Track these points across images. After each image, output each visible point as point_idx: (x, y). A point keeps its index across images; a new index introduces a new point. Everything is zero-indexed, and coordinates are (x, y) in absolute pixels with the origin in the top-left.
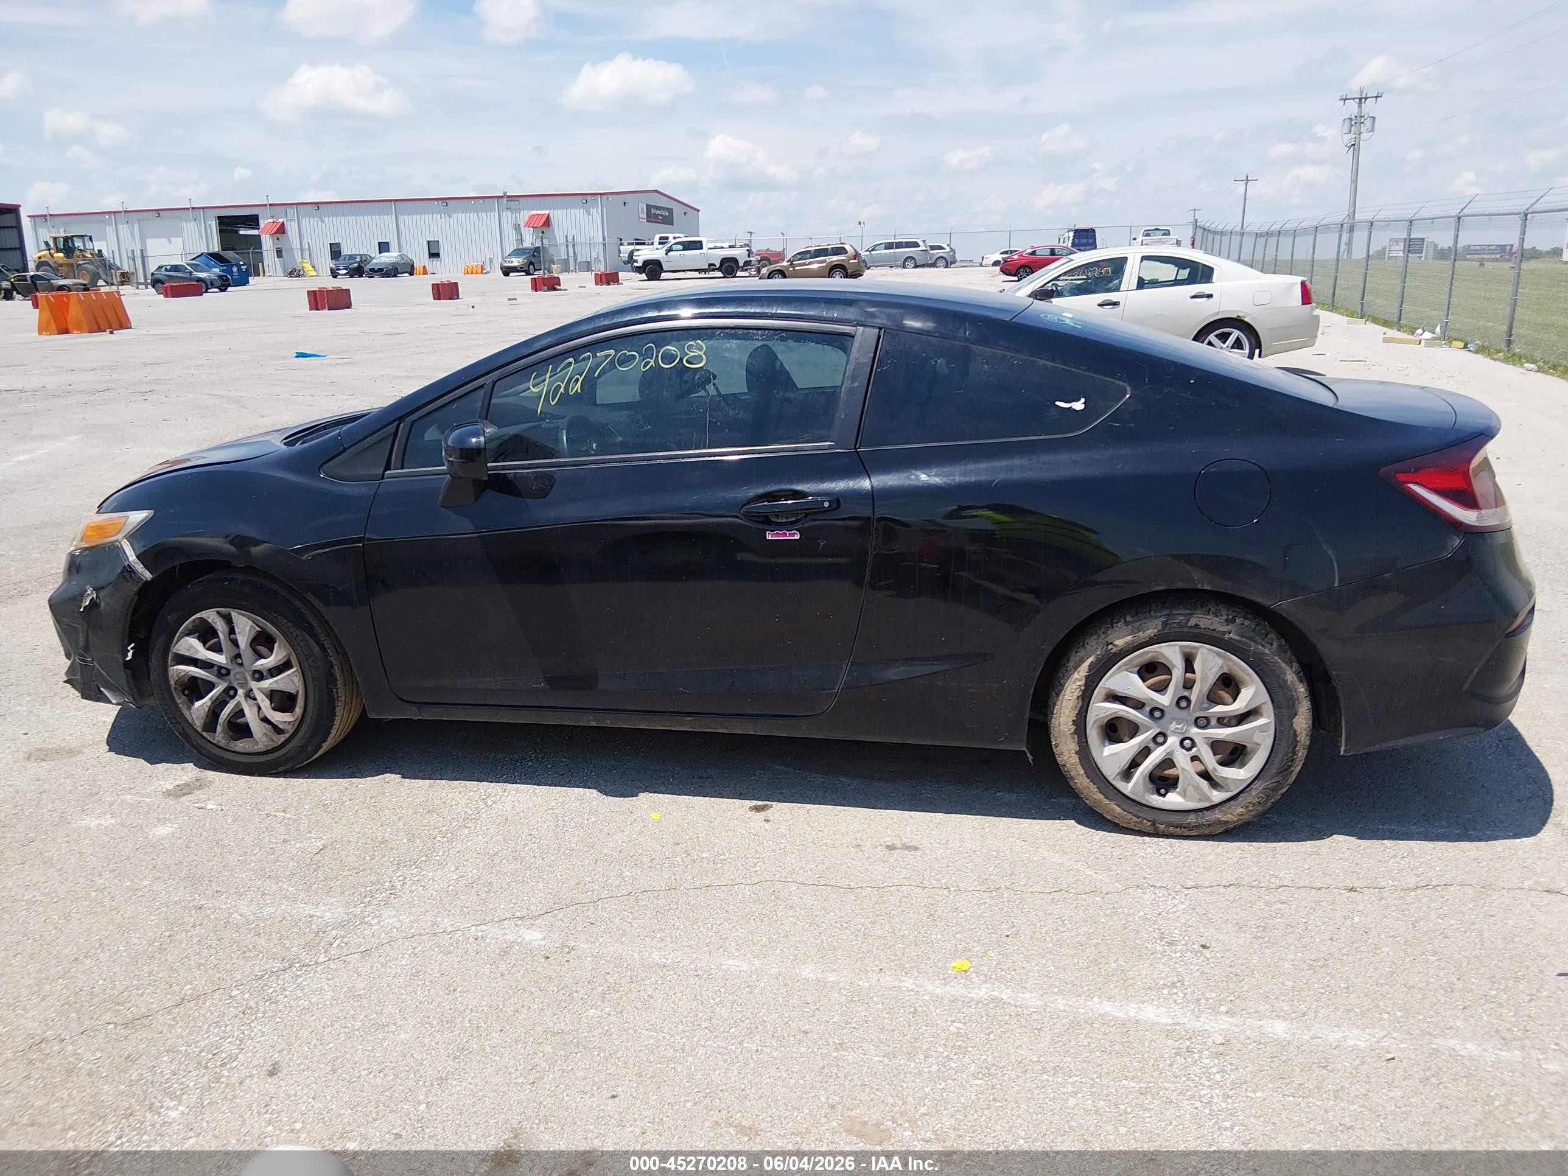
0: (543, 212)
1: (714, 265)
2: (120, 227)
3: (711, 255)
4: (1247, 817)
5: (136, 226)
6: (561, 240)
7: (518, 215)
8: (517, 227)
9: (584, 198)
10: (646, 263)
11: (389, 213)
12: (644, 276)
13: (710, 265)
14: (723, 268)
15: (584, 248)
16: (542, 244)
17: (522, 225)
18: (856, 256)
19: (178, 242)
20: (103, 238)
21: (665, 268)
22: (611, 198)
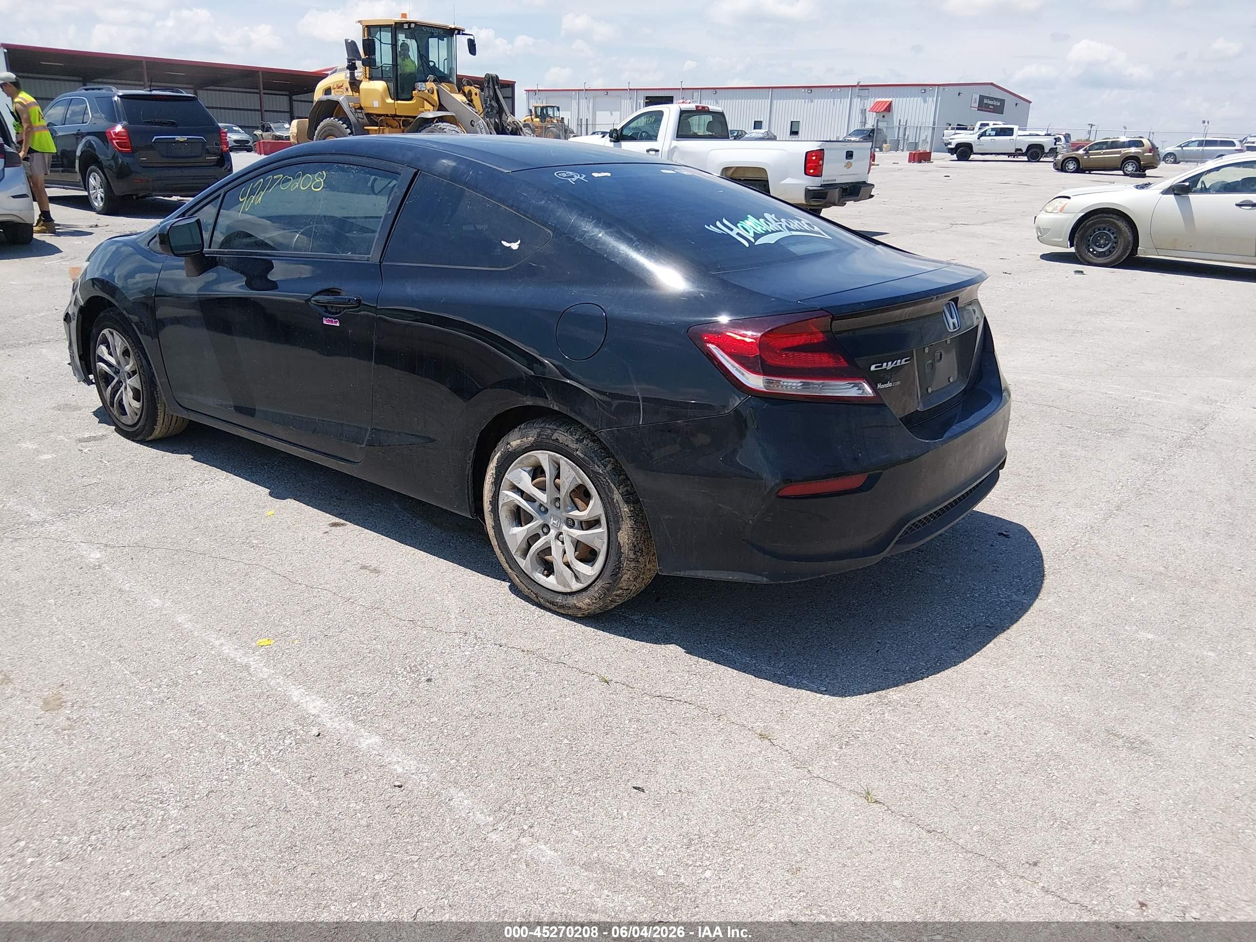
0: (887, 100)
1: (1021, 150)
2: (581, 101)
3: (1020, 141)
4: (593, 607)
5: (591, 101)
6: (896, 124)
7: (866, 101)
8: (863, 112)
9: (924, 88)
10: (959, 145)
11: (766, 98)
12: (955, 157)
13: (1017, 150)
14: (1029, 153)
15: (912, 129)
16: (877, 126)
17: (867, 110)
18: (1153, 149)
19: (617, 114)
20: (568, 109)
21: (975, 151)
22: (947, 89)
